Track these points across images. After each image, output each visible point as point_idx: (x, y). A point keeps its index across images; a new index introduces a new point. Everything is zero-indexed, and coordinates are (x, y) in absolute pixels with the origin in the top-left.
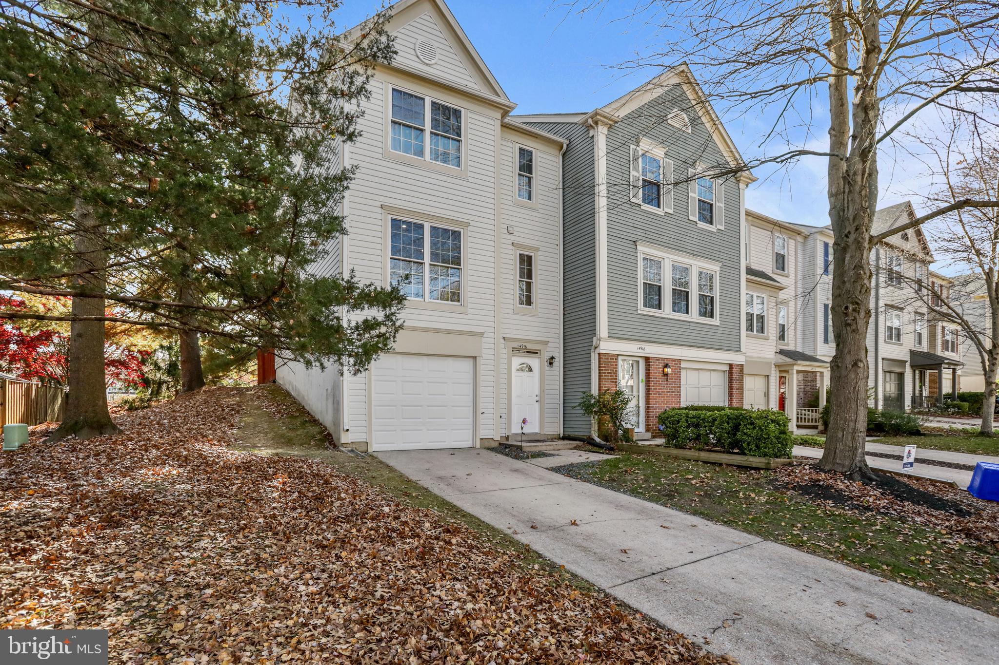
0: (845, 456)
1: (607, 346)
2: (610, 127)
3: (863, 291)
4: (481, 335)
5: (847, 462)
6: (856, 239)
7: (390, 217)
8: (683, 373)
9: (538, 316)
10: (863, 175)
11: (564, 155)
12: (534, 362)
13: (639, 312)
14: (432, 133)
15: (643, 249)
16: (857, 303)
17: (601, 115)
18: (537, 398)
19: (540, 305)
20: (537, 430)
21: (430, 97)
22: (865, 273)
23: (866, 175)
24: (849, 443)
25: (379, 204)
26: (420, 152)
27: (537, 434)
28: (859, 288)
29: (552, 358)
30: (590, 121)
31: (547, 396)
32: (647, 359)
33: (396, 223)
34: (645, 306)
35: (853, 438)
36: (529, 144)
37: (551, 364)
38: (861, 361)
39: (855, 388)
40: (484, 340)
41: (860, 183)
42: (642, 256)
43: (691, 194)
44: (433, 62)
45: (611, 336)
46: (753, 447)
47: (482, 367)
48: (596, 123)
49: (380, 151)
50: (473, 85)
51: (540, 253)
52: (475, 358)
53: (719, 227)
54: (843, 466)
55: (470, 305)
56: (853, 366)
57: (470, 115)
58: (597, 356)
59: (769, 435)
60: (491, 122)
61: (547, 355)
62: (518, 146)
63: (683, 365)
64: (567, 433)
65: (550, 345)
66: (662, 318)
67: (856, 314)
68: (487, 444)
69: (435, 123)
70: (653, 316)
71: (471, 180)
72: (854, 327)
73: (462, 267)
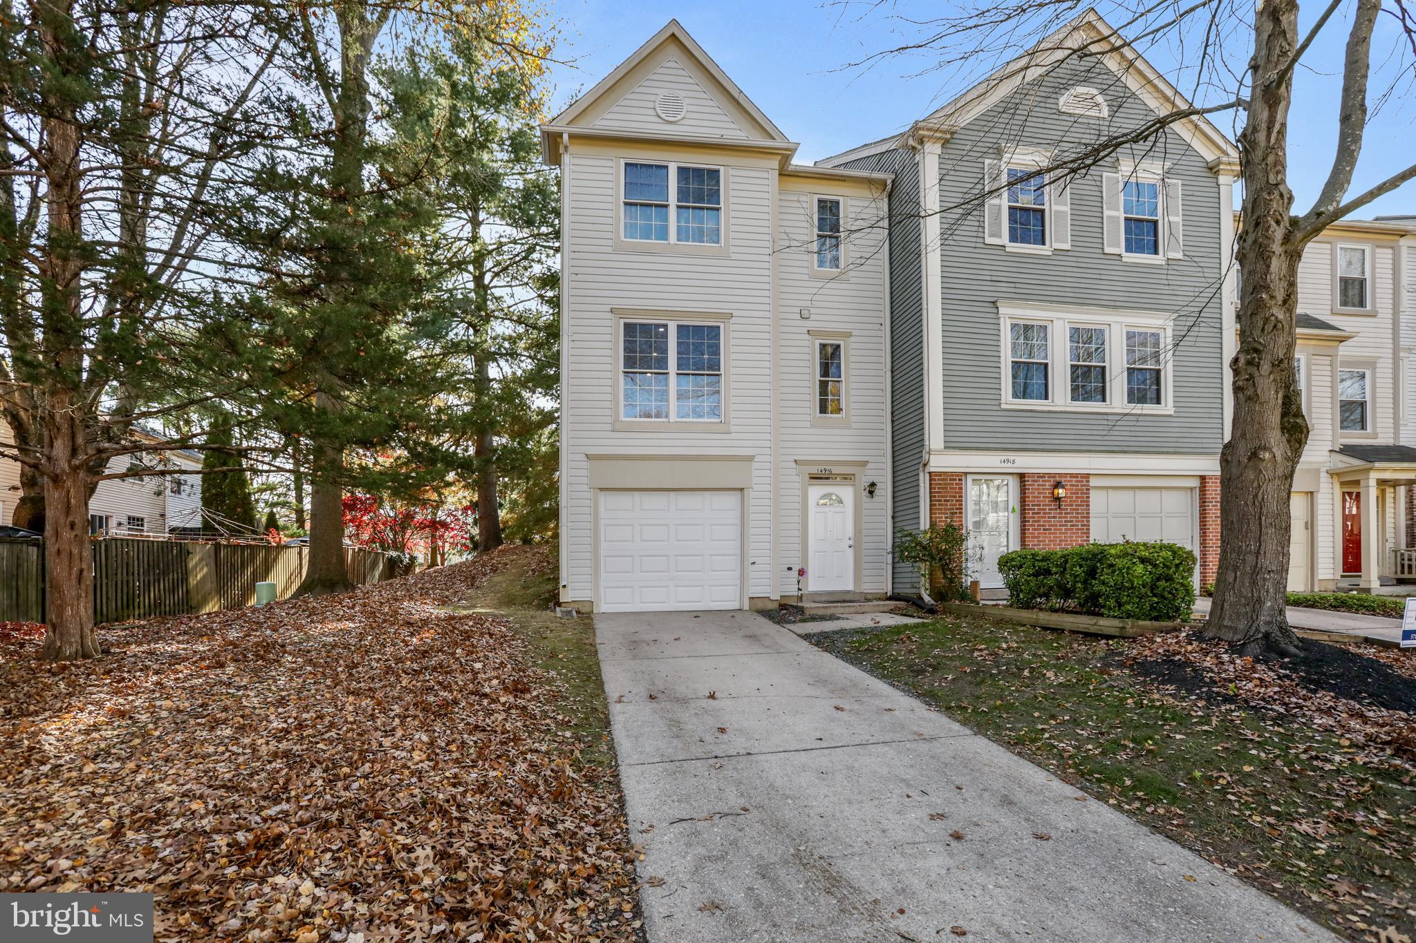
0: (1238, 614)
1: (942, 461)
2: (945, 143)
3: (1269, 327)
4: (750, 459)
5: (1242, 625)
6: (1255, 242)
7: (622, 322)
8: (1092, 494)
9: (850, 428)
10: (1269, 129)
11: (890, 196)
12: (846, 493)
13: (1003, 406)
14: (678, 207)
15: (1010, 313)
16: (1256, 351)
17: (922, 129)
18: (851, 542)
19: (853, 412)
20: (850, 587)
21: (674, 162)
22: (1272, 297)
23: (1275, 130)
24: (1246, 592)
25: (608, 308)
26: (663, 234)
27: (848, 592)
28: (1260, 324)
29: (873, 485)
30: (911, 142)
31: (865, 539)
32: (1022, 476)
33: (629, 329)
34: (1015, 395)
35: (1254, 583)
36: (831, 191)
37: (871, 493)
38: (1265, 448)
39: (1256, 496)
40: (755, 465)
41: (1263, 143)
42: (1009, 323)
43: (1107, 213)
44: (679, 117)
45: (949, 446)
46: (1112, 603)
47: (752, 502)
48: (921, 142)
49: (609, 242)
50: (737, 132)
51: (852, 339)
52: (742, 490)
53: (1172, 255)
54: (1235, 630)
55: (733, 421)
56: (1250, 459)
57: (732, 172)
58: (927, 476)
59: (1132, 583)
60: (765, 175)
61: (865, 481)
62: (816, 198)
63: (1093, 482)
64: (897, 591)
65: (870, 466)
66: (1049, 412)
67: (1253, 370)
68: (760, 605)
69: (683, 194)
70: (1031, 411)
71: (734, 256)
72: (1250, 392)
73: (722, 371)
